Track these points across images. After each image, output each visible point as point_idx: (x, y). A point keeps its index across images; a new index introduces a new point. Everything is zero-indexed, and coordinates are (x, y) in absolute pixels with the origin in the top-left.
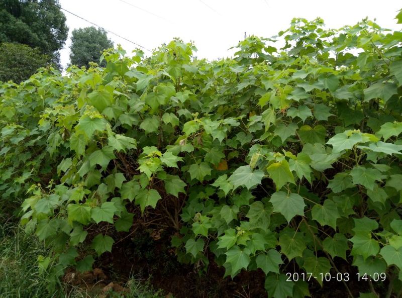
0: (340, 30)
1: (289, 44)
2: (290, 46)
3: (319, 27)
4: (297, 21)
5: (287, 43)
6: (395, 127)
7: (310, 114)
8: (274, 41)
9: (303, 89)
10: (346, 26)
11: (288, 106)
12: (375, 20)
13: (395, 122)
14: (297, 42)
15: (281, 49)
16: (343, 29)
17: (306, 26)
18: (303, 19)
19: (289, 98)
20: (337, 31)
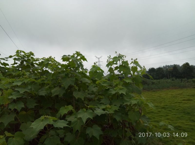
0: (41, 59)
1: (16, 62)
2: (17, 63)
3: (32, 56)
4: (19, 52)
5: (15, 62)
6: (66, 109)
7: (23, 106)
8: (7, 60)
9: (18, 92)
10: (44, 58)
11: (10, 102)
12: (54, 58)
13: (66, 106)
14: (21, 62)
15: (11, 65)
16: (42, 59)
17: (24, 55)
18: (23, 51)
19: (10, 97)
20: (40, 59)
